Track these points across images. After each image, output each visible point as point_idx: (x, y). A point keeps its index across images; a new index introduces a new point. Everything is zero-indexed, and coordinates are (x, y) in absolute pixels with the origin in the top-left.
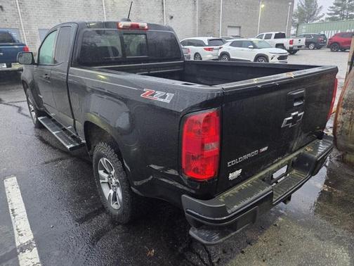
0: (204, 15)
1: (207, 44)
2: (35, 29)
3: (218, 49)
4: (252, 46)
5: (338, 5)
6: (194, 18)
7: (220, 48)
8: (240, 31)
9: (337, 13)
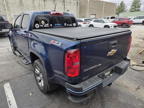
0: (81, 10)
1: (84, 21)
2: (12, 15)
3: (88, 23)
4: (103, 22)
5: (133, 6)
6: (77, 11)
7: (89, 23)
8: (95, 16)
9: (133, 9)
